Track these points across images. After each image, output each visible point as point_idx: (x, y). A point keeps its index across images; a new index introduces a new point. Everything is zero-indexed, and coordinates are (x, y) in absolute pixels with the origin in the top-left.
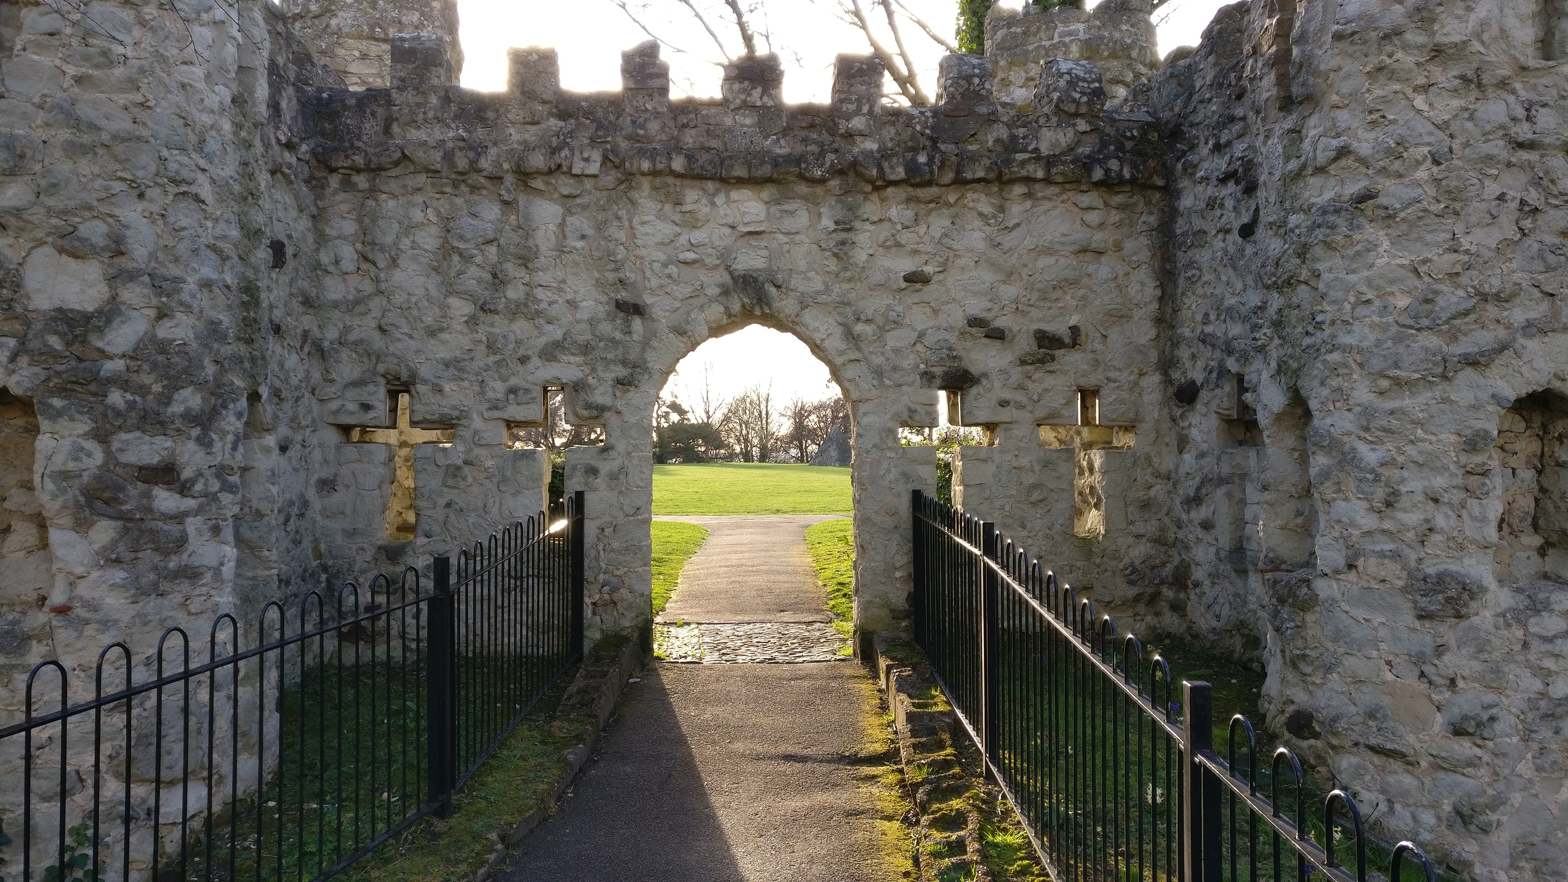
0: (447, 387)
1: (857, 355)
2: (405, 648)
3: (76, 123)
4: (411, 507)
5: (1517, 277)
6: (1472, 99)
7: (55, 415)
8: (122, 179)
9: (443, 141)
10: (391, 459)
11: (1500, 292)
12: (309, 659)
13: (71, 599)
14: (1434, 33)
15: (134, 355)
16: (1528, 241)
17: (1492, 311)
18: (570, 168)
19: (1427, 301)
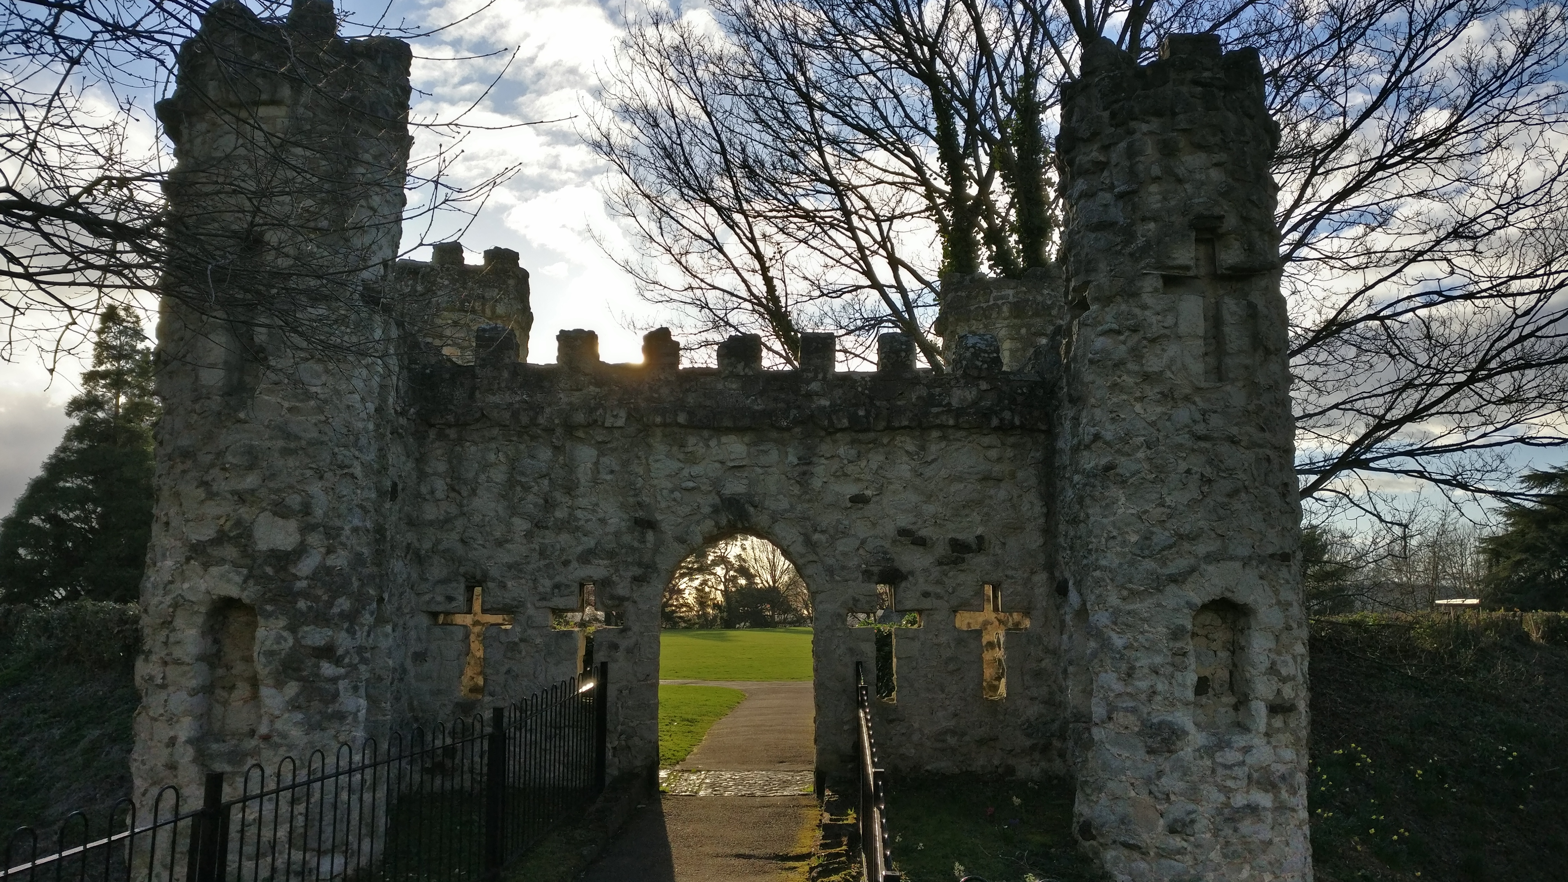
0: (509, 584)
1: (815, 558)
2: (473, 779)
3: (288, 436)
4: (481, 673)
5: (1201, 523)
6: (1169, 407)
7: (268, 616)
8: (311, 468)
9: (511, 404)
10: (467, 637)
11: (1190, 533)
12: (403, 786)
13: (271, 731)
14: (1143, 365)
15: (314, 577)
16: (1208, 500)
17: (1186, 546)
18: (603, 423)
19: (1147, 538)
